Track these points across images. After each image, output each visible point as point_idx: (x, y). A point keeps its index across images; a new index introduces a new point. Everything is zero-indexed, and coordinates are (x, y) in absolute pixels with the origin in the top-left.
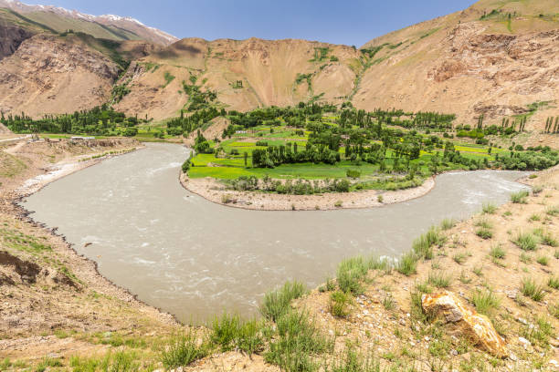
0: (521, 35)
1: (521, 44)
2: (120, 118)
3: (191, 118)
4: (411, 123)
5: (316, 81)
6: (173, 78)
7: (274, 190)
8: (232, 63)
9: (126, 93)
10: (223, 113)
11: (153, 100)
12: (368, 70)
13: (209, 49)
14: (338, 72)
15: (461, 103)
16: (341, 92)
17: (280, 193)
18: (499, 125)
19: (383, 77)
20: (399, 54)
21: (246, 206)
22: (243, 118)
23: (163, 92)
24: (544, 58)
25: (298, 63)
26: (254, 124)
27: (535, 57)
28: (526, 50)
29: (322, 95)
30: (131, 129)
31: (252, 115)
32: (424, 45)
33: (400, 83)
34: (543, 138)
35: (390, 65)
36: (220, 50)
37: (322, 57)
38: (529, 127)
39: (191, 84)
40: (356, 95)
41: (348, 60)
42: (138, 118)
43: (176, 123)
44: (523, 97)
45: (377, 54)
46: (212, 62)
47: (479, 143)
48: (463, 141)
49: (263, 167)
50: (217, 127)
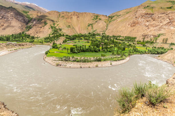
0: (155, 14)
1: (156, 16)
2: (28, 36)
3: (53, 37)
4: (123, 39)
5: (94, 26)
6: (47, 24)
7: (75, 61)
8: (67, 19)
9: (31, 28)
11: (40, 31)
12: (110, 23)
13: (60, 14)
14: (101, 23)
15: (138, 33)
16: (102, 29)
17: (77, 62)
18: (149, 40)
19: (115, 25)
20: (120, 18)
21: (64, 67)
23: (43, 28)
24: (162, 21)
25: (88, 20)
27: (159, 20)
28: (157, 18)
29: (96, 30)
30: (32, 40)
32: (127, 16)
33: (120, 27)
34: (162, 44)
35: (117, 22)
36: (63, 15)
37: (96, 18)
38: (158, 41)
39: (53, 26)
40: (107, 31)
41: (104, 19)
42: (35, 37)
43: (47, 38)
44: (156, 32)
45: (113, 18)
46: (60, 19)
47: (143, 46)
48: (139, 45)
49: (74, 53)
50: (61, 40)
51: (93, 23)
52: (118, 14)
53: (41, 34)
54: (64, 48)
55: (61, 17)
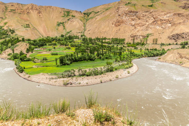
0: (139, 12)
1: (140, 14)
3: (2, 43)
4: (110, 42)
5: (67, 25)
10: (23, 40)
12: (88, 21)
14: (76, 22)
15: (126, 34)
16: (79, 30)
18: (140, 42)
19: (95, 25)
20: (99, 16)
22: (36, 42)
24: (147, 19)
25: (57, 17)
26: (42, 45)
27: (145, 19)
28: (142, 17)
31: (40, 40)
32: (108, 13)
33: (103, 27)
35: (97, 20)
37: (68, 15)
38: (148, 42)
40: (86, 32)
41: (79, 17)
44: (144, 32)
45: (90, 15)
47: (135, 48)
48: (129, 48)
49: (65, 65)
50: (21, 48)
51: (65, 21)
52: (96, 10)
54: (44, 60)
55: (10, 11)
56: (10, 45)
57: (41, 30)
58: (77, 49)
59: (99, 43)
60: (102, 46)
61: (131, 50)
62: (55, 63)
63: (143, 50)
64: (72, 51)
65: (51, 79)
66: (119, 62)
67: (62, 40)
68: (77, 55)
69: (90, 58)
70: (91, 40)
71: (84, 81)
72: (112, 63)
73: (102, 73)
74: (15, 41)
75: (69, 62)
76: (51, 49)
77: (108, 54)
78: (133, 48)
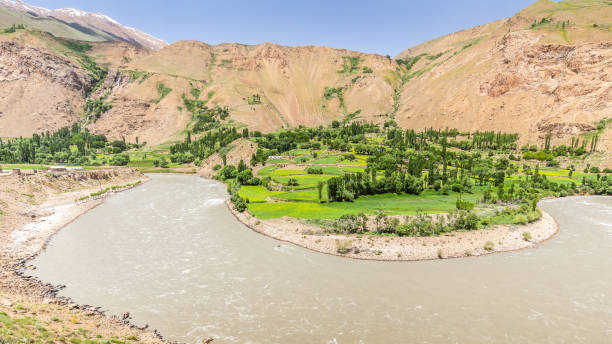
0: (580, 47)
1: (582, 53)
2: (100, 142)
3: (203, 141)
4: (469, 144)
5: (348, 96)
6: (168, 91)
8: (245, 73)
9: (105, 109)
10: (246, 134)
11: (145, 118)
12: (407, 84)
13: (213, 55)
14: (374, 85)
15: (523, 119)
16: (380, 109)
18: (568, 145)
19: (427, 92)
20: (441, 66)
22: (273, 140)
23: (157, 108)
24: (606, 72)
25: (325, 74)
26: (286, 148)
27: (597, 70)
28: (587, 63)
31: (282, 136)
32: (470, 56)
33: (450, 98)
35: (433, 78)
36: (227, 57)
37: (353, 68)
38: (600, 147)
39: (194, 98)
40: (398, 113)
41: (383, 71)
42: (127, 142)
43: (183, 148)
44: (588, 113)
45: (415, 65)
46: (218, 72)
47: (550, 165)
48: (532, 164)
49: (340, 200)
50: (241, 153)
51: (343, 85)
52: (433, 50)
53: (148, 131)
54: (290, 184)
55: (219, 66)
56: (218, 144)
57: (285, 108)
58: (372, 161)
59: (435, 146)
60: (444, 154)
61: (537, 170)
62: (318, 195)
63: (579, 172)
64: (360, 165)
65: (306, 233)
66: (495, 203)
67: (335, 136)
68: (374, 175)
69: (407, 186)
70: (411, 136)
71: (392, 247)
72: (472, 205)
73: (442, 231)
74: (228, 137)
75: (351, 195)
76: (307, 157)
77: (461, 177)
78: (543, 165)
